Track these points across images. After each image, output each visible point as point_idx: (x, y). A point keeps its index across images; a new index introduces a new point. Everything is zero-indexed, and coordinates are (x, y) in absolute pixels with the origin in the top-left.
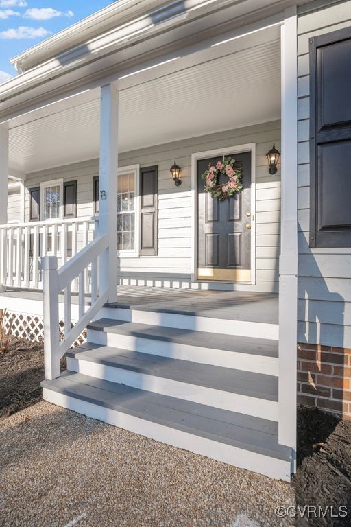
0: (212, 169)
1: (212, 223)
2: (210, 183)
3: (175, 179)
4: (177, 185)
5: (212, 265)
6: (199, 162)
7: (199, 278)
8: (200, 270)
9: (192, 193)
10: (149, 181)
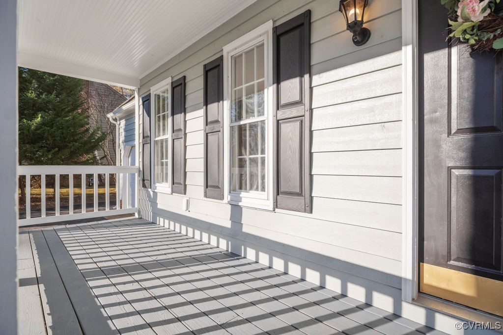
1: (468, 136)
4: (357, 43)
5: (472, 261)
7: (425, 289)
8: (427, 267)
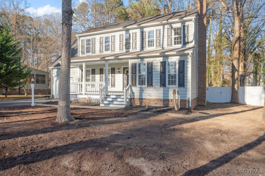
0: (126, 70)
2: (125, 73)
3: (119, 71)
6: (124, 68)
9: (122, 74)
10: (113, 71)
